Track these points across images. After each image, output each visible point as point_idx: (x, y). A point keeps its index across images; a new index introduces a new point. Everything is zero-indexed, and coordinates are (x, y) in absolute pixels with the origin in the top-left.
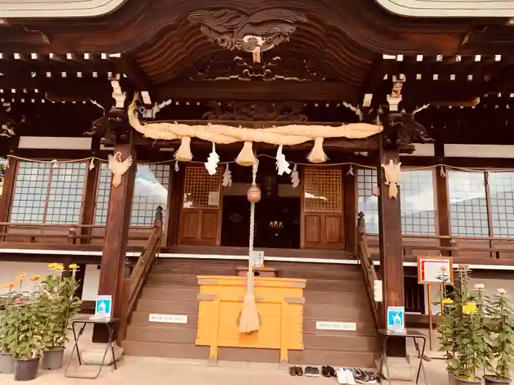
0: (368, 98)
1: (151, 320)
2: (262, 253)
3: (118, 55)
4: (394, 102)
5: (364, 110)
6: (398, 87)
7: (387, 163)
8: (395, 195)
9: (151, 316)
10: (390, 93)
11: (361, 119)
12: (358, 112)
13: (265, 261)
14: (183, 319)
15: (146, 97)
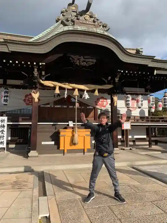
0: (110, 78)
1: (42, 144)
2: (72, 122)
3: (44, 64)
4: (117, 80)
5: (108, 81)
6: (118, 76)
7: (114, 96)
8: (116, 105)
9: (42, 142)
10: (116, 78)
11: (107, 83)
12: (106, 81)
13: (73, 124)
14: (53, 143)
15: (43, 73)
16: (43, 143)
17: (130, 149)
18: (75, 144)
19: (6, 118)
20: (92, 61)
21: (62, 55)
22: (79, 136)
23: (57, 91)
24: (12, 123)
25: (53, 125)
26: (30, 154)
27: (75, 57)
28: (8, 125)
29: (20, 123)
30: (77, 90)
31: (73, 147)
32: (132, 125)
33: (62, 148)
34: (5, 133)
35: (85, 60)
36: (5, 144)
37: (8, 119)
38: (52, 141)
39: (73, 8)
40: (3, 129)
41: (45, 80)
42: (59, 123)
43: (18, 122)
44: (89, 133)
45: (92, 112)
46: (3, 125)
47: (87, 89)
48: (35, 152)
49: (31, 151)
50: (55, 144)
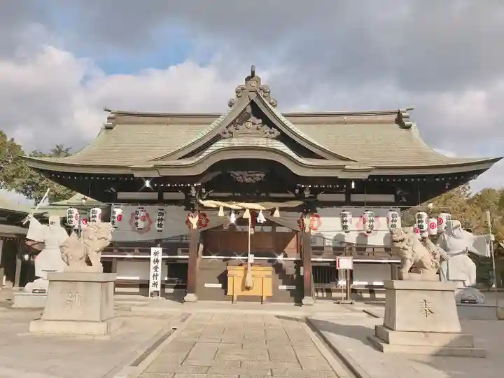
0: (297, 191)
1: (205, 286)
2: (254, 256)
3: (200, 184)
5: (296, 194)
7: (305, 218)
10: (305, 190)
13: (254, 259)
14: (220, 286)
15: (204, 190)
16: (207, 285)
17: (351, 303)
18: (248, 289)
19: (160, 250)
20: (259, 176)
21: (219, 173)
22: (253, 276)
23: (221, 213)
24: (167, 257)
25: (224, 260)
26: (186, 298)
27: (237, 173)
28: (163, 259)
29: (180, 257)
30: (248, 211)
31: (246, 293)
32: (354, 263)
33: (230, 293)
34: (159, 270)
35: (250, 175)
36: (159, 286)
37: (163, 251)
38: (220, 283)
39: (254, 83)
40: (156, 264)
41: (205, 200)
42: (232, 258)
43: (176, 255)
44: (270, 273)
45: (293, 239)
46: (157, 259)
47: (264, 208)
48: (192, 295)
49: (188, 294)
50: (223, 288)
